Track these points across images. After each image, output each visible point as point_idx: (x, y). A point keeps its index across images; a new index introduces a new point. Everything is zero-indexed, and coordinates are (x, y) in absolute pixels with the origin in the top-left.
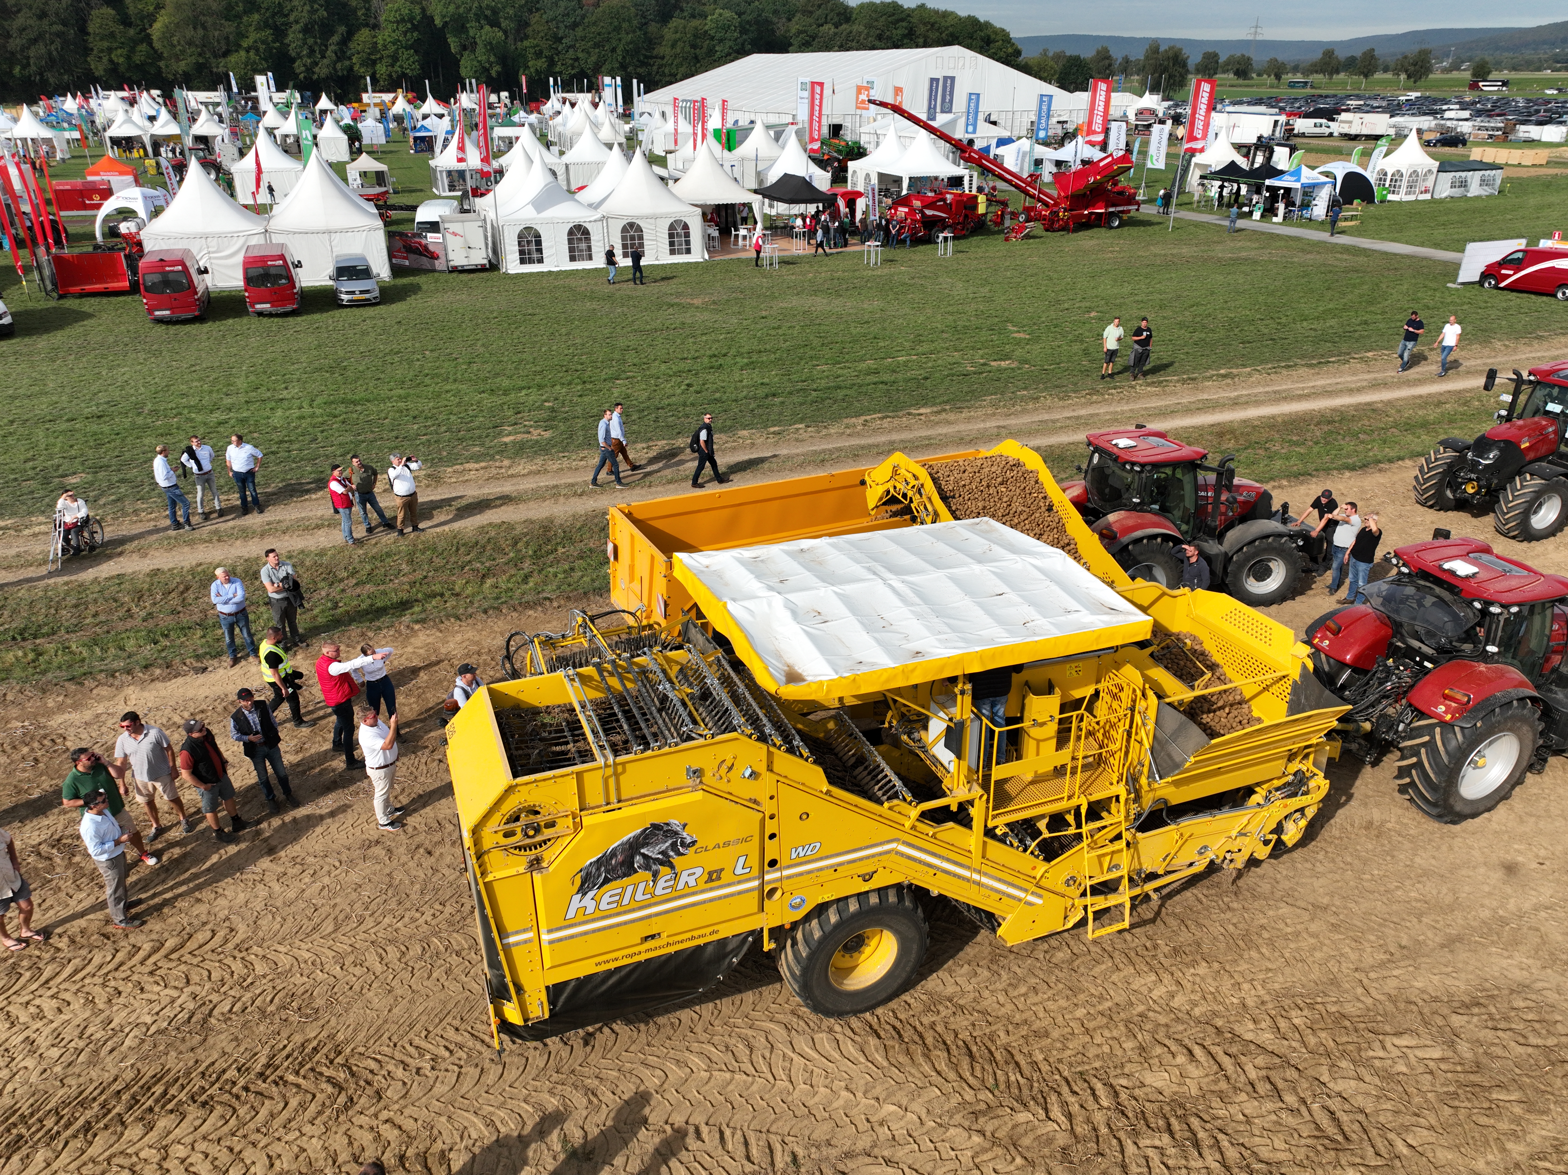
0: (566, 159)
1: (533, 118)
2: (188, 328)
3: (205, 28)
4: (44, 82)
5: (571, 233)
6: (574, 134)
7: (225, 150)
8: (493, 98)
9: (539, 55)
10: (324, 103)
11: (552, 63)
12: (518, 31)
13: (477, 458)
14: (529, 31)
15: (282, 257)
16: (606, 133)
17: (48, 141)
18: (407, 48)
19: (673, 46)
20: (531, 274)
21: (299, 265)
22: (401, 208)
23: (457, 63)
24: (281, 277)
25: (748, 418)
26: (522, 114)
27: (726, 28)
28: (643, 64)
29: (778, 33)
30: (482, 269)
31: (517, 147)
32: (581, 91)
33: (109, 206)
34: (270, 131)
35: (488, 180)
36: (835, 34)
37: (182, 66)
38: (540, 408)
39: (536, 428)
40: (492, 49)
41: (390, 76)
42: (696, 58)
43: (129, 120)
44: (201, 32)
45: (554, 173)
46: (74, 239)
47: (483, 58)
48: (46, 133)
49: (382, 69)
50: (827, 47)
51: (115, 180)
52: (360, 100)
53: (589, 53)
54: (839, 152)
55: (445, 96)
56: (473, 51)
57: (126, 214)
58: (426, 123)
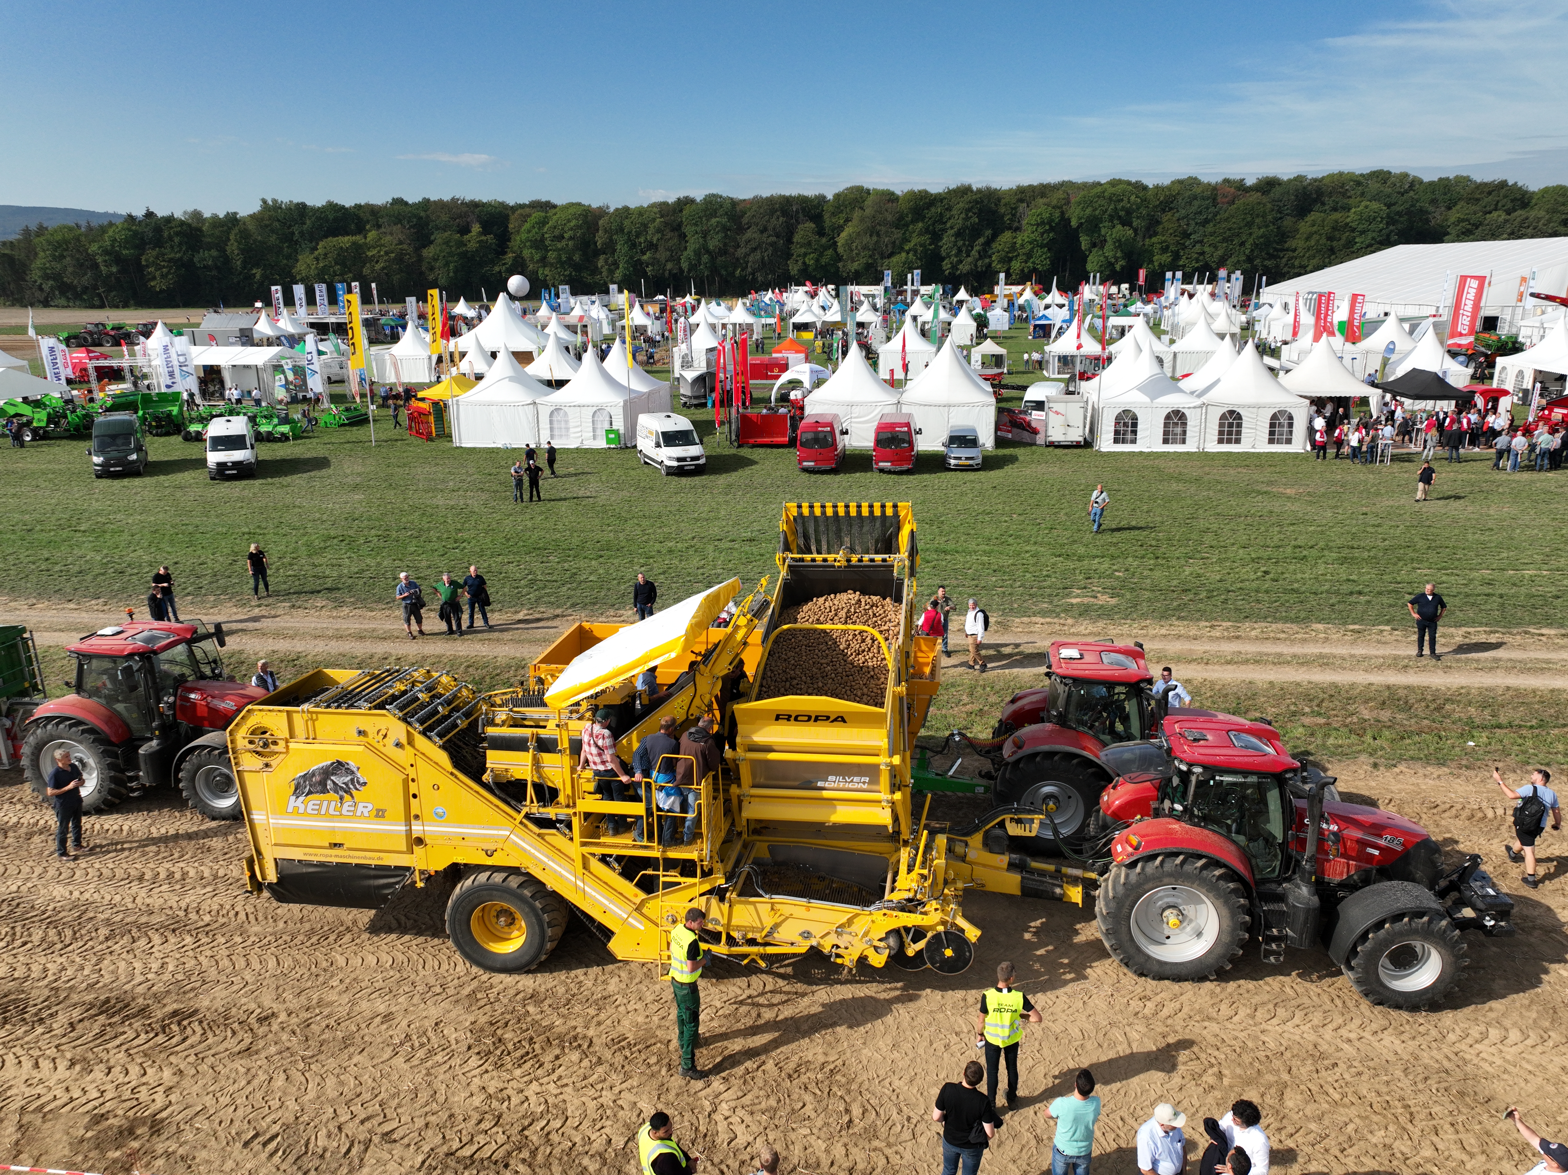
0: (1175, 348)
1: (1149, 308)
2: (825, 477)
3: (878, 235)
4: (755, 280)
5: (1168, 417)
6: (1187, 324)
7: (875, 334)
8: (1114, 289)
9: (1164, 250)
10: (962, 294)
11: (1176, 256)
12: (1148, 229)
13: (1044, 613)
14: (1160, 229)
15: (908, 425)
16: (1221, 324)
17: (750, 326)
18: (1042, 246)
19: (1308, 239)
20: (1122, 453)
21: (919, 432)
22: (1013, 388)
23: (1084, 259)
24: (904, 441)
25: (1326, 612)
26: (1139, 304)
27: (1371, 220)
28: (1271, 257)
29: (1433, 223)
30: (1077, 446)
31: (1128, 336)
32: (1200, 282)
33: (785, 377)
34: (915, 318)
35: (1097, 365)
36: (1506, 221)
37: (855, 266)
38: (1110, 576)
39: (1103, 593)
40: (1120, 246)
41: (1022, 271)
42: (1332, 251)
43: (810, 310)
44: (875, 238)
45: (1160, 361)
46: (755, 402)
47: (1109, 254)
48: (749, 319)
49: (1016, 265)
50: (1493, 235)
51: (793, 357)
52: (991, 292)
53: (1216, 248)
54: (1488, 346)
55: (1070, 287)
56: (1102, 248)
57: (795, 384)
58: (1048, 312)
